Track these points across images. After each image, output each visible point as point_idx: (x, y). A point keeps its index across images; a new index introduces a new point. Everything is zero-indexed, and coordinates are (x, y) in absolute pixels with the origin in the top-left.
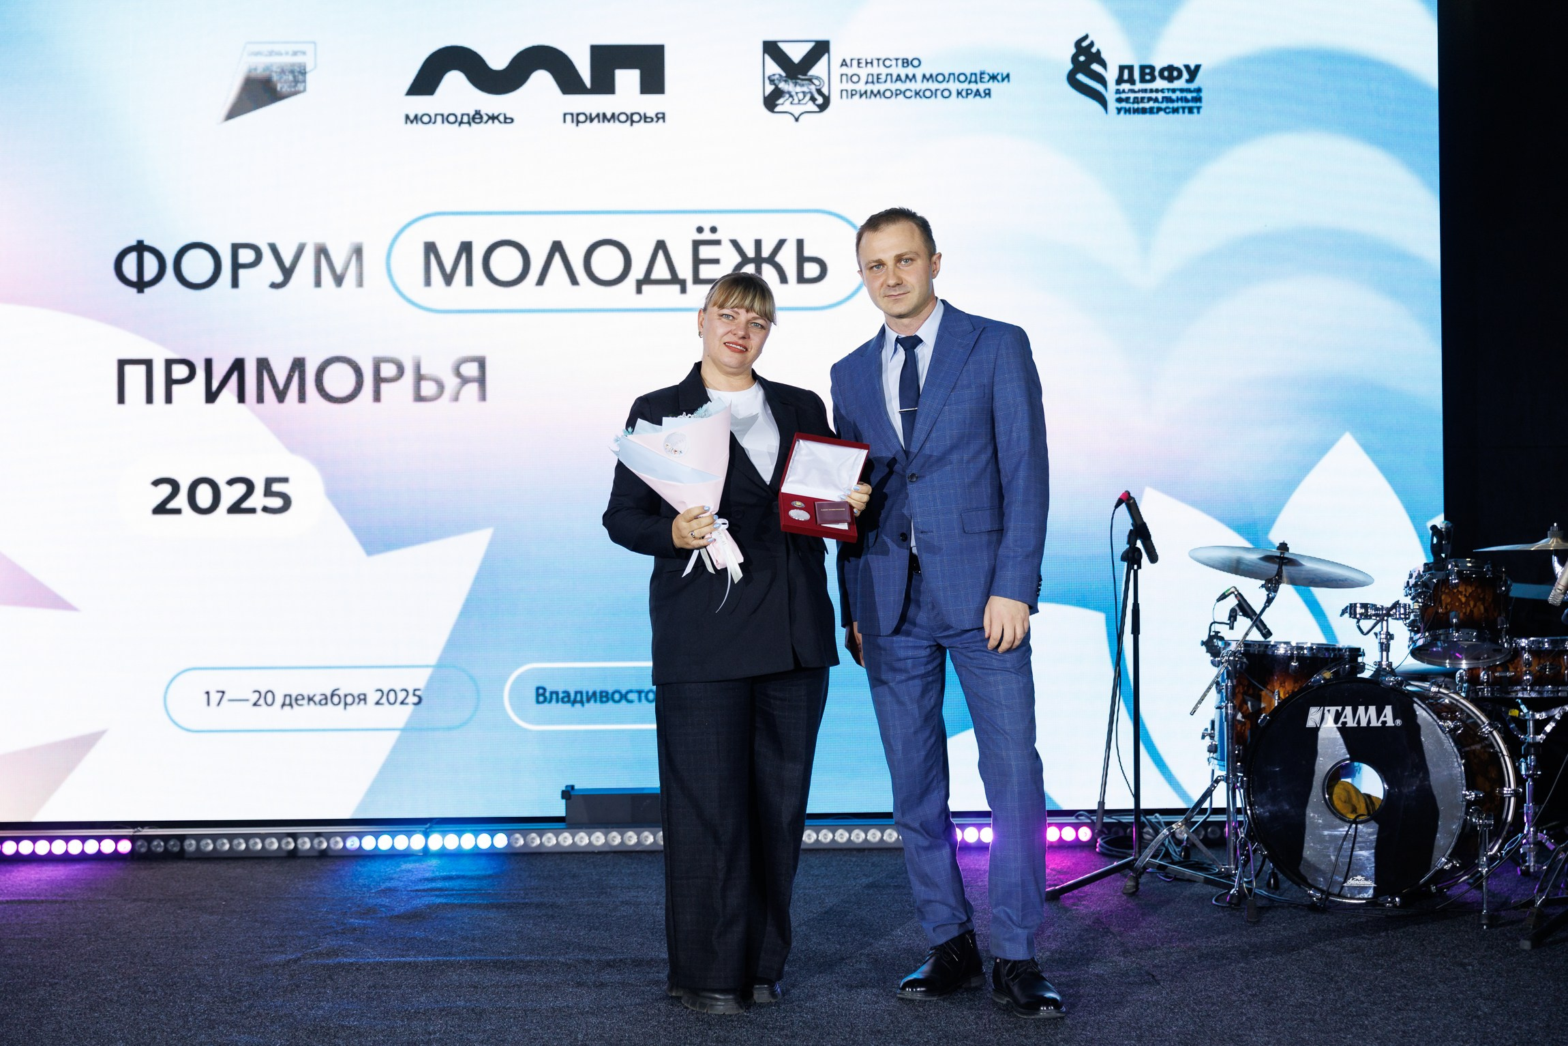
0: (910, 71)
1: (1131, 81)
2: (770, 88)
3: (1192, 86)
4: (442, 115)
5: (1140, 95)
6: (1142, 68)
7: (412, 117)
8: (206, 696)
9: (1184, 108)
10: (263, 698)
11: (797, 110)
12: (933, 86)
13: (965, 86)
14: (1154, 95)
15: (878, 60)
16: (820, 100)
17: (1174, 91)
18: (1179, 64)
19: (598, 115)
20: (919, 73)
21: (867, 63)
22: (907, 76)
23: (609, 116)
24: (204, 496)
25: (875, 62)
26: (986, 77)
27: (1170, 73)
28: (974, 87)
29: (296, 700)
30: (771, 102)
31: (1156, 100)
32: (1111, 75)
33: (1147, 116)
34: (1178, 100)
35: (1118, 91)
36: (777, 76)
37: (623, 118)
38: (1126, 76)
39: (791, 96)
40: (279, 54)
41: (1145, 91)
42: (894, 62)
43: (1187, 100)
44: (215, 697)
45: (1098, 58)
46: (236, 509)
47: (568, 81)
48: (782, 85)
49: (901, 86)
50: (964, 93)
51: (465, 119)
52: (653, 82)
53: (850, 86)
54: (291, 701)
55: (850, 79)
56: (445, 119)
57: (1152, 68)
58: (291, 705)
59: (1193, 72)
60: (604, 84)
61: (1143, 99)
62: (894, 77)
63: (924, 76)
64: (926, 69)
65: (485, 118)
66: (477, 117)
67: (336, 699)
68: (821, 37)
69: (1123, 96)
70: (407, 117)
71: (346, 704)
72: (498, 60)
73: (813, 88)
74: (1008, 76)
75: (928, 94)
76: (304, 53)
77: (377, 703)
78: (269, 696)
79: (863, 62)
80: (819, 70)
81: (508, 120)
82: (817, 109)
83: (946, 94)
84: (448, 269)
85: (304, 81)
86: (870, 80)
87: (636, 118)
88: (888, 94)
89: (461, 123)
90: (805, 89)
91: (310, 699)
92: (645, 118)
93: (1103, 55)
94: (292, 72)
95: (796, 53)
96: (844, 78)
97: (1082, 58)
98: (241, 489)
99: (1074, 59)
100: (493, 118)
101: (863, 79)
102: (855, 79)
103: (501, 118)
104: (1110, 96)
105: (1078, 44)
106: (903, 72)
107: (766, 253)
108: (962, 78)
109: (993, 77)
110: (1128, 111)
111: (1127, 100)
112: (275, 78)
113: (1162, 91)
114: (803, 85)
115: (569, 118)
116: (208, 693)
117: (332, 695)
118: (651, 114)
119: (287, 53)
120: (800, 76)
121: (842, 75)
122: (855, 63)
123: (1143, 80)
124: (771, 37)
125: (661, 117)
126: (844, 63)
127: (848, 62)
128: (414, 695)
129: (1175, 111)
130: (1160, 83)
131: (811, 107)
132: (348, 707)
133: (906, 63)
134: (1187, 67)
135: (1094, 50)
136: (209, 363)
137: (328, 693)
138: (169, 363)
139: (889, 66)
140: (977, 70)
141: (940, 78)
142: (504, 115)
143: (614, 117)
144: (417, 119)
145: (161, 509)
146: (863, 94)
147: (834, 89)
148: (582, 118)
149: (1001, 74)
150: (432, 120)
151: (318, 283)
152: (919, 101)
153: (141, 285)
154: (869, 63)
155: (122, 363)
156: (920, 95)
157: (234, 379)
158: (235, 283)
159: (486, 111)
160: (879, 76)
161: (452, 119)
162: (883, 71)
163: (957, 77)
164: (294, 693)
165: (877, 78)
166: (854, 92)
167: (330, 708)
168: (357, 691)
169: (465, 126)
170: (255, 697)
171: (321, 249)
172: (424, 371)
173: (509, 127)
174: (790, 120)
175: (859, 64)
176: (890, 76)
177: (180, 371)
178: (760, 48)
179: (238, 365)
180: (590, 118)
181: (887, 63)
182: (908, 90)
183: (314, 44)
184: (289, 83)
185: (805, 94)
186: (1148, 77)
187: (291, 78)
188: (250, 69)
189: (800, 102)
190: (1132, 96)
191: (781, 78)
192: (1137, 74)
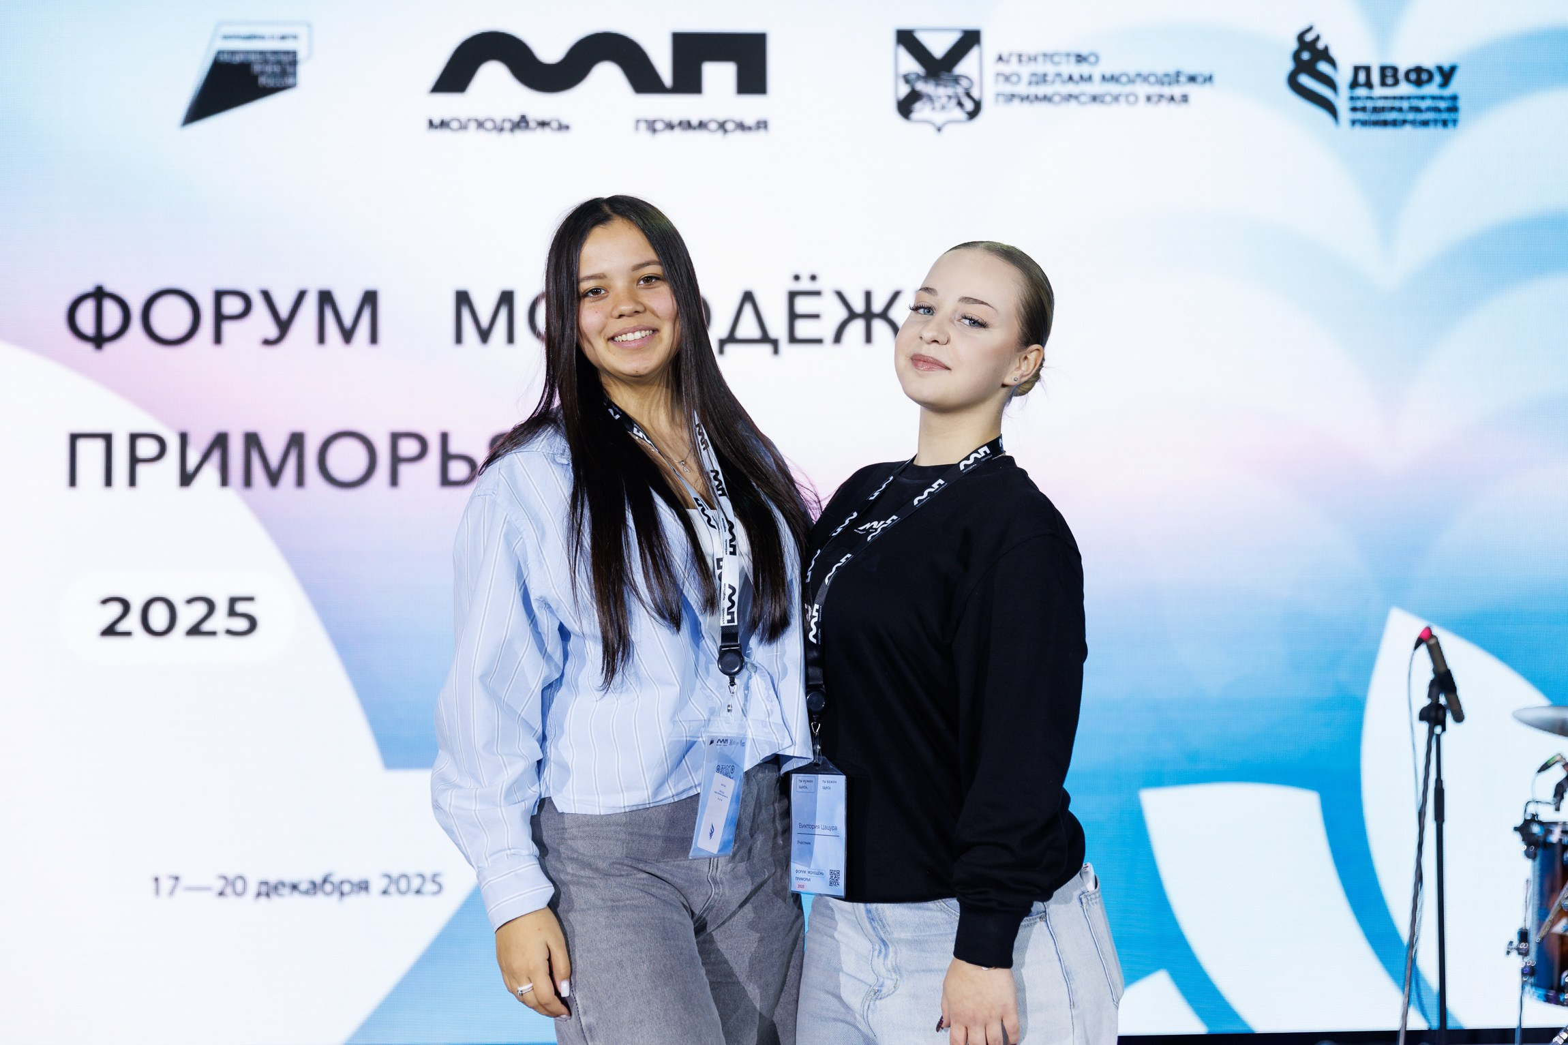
0: (1085, 69)
2: (904, 90)
3: (1447, 92)
4: (476, 120)
5: (1380, 104)
6: (1383, 69)
7: (437, 121)
8: (152, 885)
9: (1436, 121)
10: (231, 886)
11: (939, 118)
12: (1113, 88)
13: (1155, 90)
14: (1397, 104)
15: (1045, 55)
16: (969, 106)
17: (1423, 98)
18: (1429, 63)
19: (680, 123)
20: (1097, 72)
21: (1030, 59)
22: (1082, 77)
23: (695, 122)
24: (159, 617)
25: (1040, 59)
26: (1183, 79)
27: (1419, 76)
28: (1167, 91)
29: (276, 888)
30: (905, 107)
31: (1400, 110)
32: (1343, 77)
33: (1389, 131)
34: (1429, 109)
35: (1352, 98)
36: (913, 77)
37: (713, 126)
38: (1362, 77)
39: (930, 98)
40: (262, 38)
41: (1386, 98)
42: (1064, 59)
43: (1437, 110)
44: (166, 885)
45: (1325, 55)
46: (195, 631)
47: (642, 78)
48: (921, 86)
49: (1071, 88)
50: (1155, 99)
51: (507, 125)
52: (752, 79)
53: (1008, 89)
54: (269, 890)
55: (1007, 79)
56: (480, 125)
57: (1395, 70)
58: (268, 895)
59: (1447, 75)
60: (688, 81)
61: (1383, 109)
62: (1066, 77)
63: (1104, 78)
64: (1107, 67)
65: (532, 124)
66: (522, 123)
67: (328, 887)
68: (971, 26)
69: (1359, 104)
70: (431, 124)
71: (342, 894)
72: (550, 51)
73: (960, 91)
74: (1210, 78)
75: (1108, 99)
76: (295, 37)
77: (385, 892)
78: (239, 885)
79: (1024, 58)
80: (965, 67)
81: (563, 127)
82: (963, 116)
83: (1132, 99)
84: (485, 322)
85: (294, 74)
86: (1034, 79)
87: (730, 126)
88: (1057, 99)
89: (501, 130)
90: (950, 91)
91: (294, 887)
92: (741, 126)
93: (1333, 53)
95: (938, 46)
96: (1001, 79)
98: (200, 609)
99: (1296, 56)
100: (543, 124)
101: (1025, 78)
102: (1014, 79)
103: (555, 125)
104: (1342, 102)
105: (1301, 37)
106: (1077, 70)
107: (877, 307)
108: (1152, 79)
109: (1192, 79)
110: (1364, 123)
111: (1364, 109)
112: (257, 68)
113: (1409, 98)
114: (945, 86)
115: (643, 126)
116: (157, 880)
117: (325, 881)
118: (750, 121)
119: (272, 37)
120: (944, 76)
121: (998, 74)
122: (1014, 59)
123: (1384, 83)
124: (906, 25)
125: (762, 125)
126: (1000, 58)
127: (1004, 57)
128: (434, 881)
129: (1425, 123)
130: (1404, 89)
131: (959, 114)
132: (347, 899)
133: (1080, 59)
134: (1440, 69)
135: (1320, 45)
136: (184, 438)
137: (318, 879)
138: (134, 438)
139: (1058, 64)
140: (1171, 70)
141: (1124, 79)
142: (558, 121)
143: (702, 125)
144: (444, 124)
145: (110, 631)
146: (1025, 98)
147: (988, 91)
148: (659, 126)
149: (1201, 75)
150: (463, 127)
151: (321, 339)
152: (1096, 108)
153: (99, 340)
154: (1032, 59)
155: (74, 438)
156: (1098, 101)
157: (216, 457)
158: (218, 339)
159: (534, 115)
160: (1045, 75)
161: (489, 125)
162: (1050, 69)
163: (1146, 79)
164: (273, 879)
165: (1043, 79)
166: (1013, 96)
167: (320, 898)
168: (356, 877)
169: (506, 135)
170: (219, 884)
171: (326, 298)
172: (454, 448)
173: (562, 135)
174: (931, 130)
175: (1020, 61)
176: (1059, 75)
177: (147, 448)
178: (892, 38)
179: (221, 441)
180: (670, 126)
181: (1056, 59)
182: (1083, 94)
183: (309, 26)
184: (274, 75)
185: (950, 97)
186: (1390, 81)
187: (277, 69)
188: (219, 53)
189: (943, 108)
190: (1370, 104)
191: (919, 77)
192: (1376, 77)
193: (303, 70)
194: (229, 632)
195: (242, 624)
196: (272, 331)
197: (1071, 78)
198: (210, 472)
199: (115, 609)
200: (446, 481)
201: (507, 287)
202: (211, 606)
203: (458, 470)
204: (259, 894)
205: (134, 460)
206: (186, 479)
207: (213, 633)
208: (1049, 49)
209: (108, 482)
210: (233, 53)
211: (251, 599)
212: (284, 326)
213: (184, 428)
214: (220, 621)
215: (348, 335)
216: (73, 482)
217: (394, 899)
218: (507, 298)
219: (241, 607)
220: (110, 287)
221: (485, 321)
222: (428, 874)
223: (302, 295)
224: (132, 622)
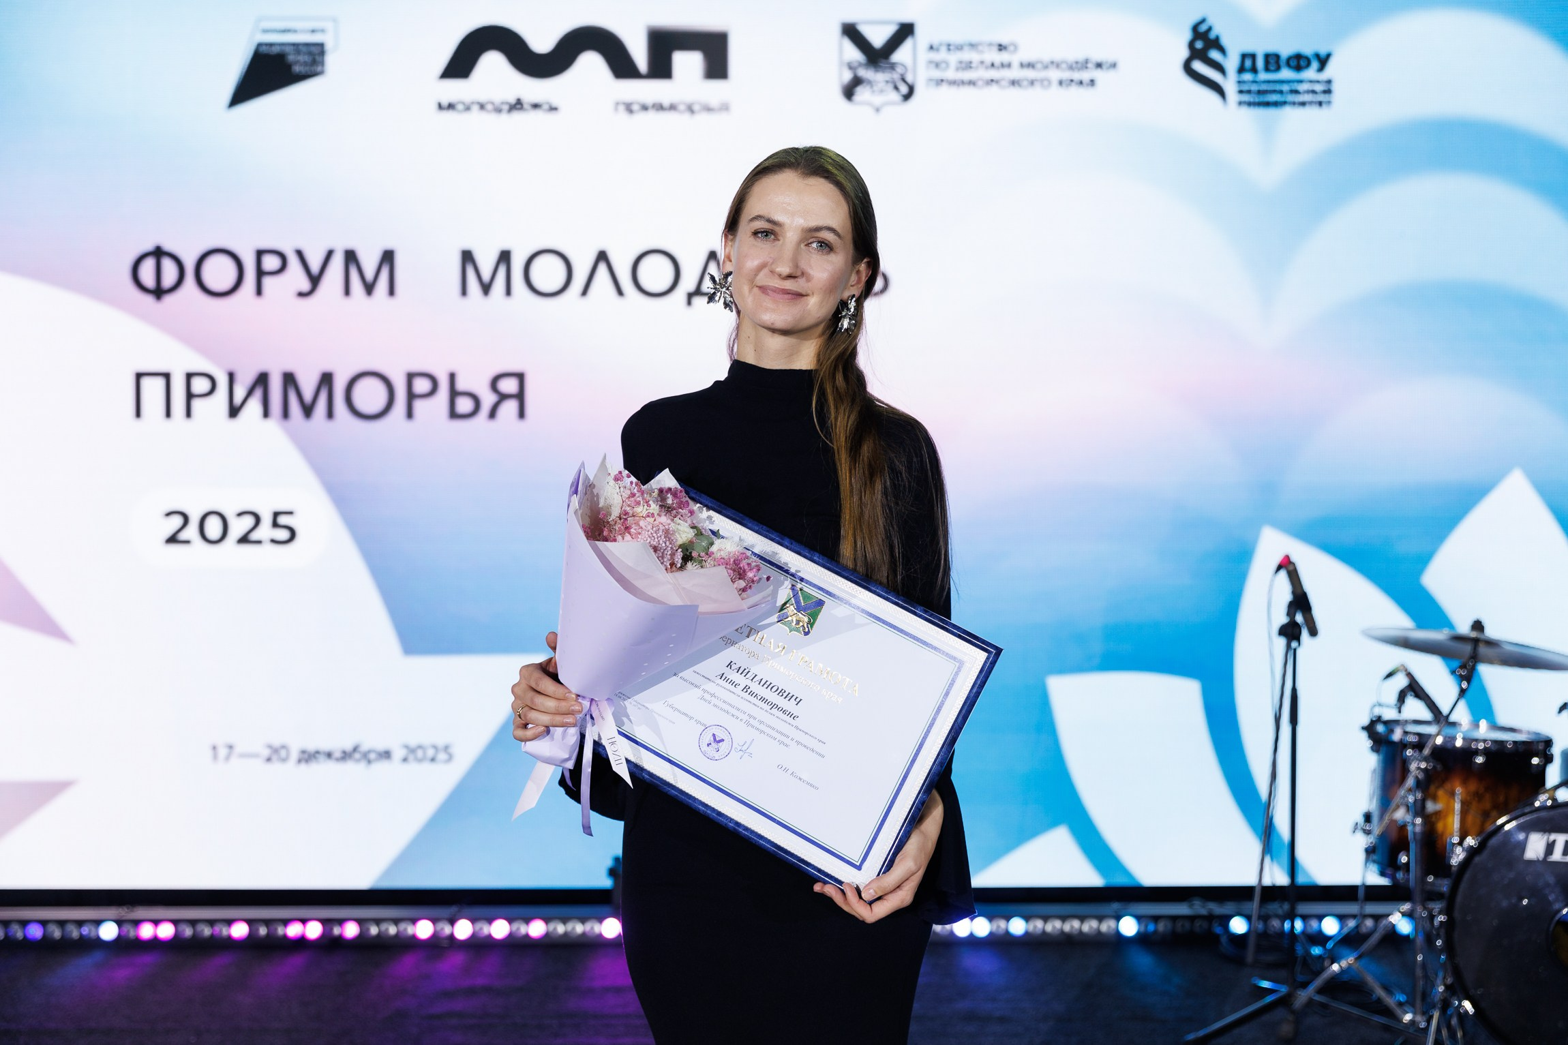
0: (1005, 57)
1: (1254, 70)
2: (847, 76)
3: (1323, 76)
4: (478, 103)
5: (1264, 87)
6: (1267, 56)
7: (445, 104)
8: (209, 753)
9: (1311, 103)
10: (276, 753)
11: (878, 100)
12: (1030, 74)
13: (1066, 75)
14: (1278, 87)
15: (971, 45)
16: (904, 89)
17: (1301, 81)
18: (1308, 51)
19: (654, 106)
20: (1015, 59)
21: (957, 48)
22: (1002, 64)
23: (666, 105)
24: (213, 527)
25: (966, 48)
26: (1090, 65)
27: (1299, 62)
28: (1077, 76)
29: (314, 756)
30: (849, 92)
31: (1281, 92)
32: (1231, 63)
34: (1308, 92)
35: (1239, 82)
36: (856, 64)
37: (682, 108)
38: (1248, 63)
39: (870, 83)
40: (295, 31)
41: (1269, 82)
42: (987, 48)
43: (1314, 92)
44: (223, 752)
45: (1216, 44)
46: (244, 540)
47: (622, 65)
48: (863, 73)
49: (993, 74)
50: (1066, 83)
51: (506, 107)
52: (717, 68)
53: (937, 74)
54: (308, 757)
55: (937, 65)
56: (482, 107)
57: (1277, 56)
58: (307, 761)
59: (1323, 61)
60: (661, 68)
61: (1266, 92)
62: (988, 62)
63: (1021, 64)
64: (1025, 55)
65: (525, 106)
66: (517, 105)
67: (357, 756)
68: (906, 19)
69: (1245, 88)
70: (440, 107)
71: (369, 761)
72: (542, 42)
73: (896, 76)
74: (1115, 65)
75: (1025, 83)
76: (323, 31)
77: (405, 760)
78: (283, 753)
79: (951, 48)
80: (901, 55)
81: (553, 109)
82: (898, 98)
83: (1046, 83)
85: (322, 63)
86: (961, 66)
87: (696, 108)
88: (980, 83)
89: (500, 111)
90: (887, 76)
91: (329, 755)
92: (708, 109)
93: (1225, 41)
94: (310, 53)
95: (878, 37)
96: (932, 66)
97: (1199, 45)
98: (248, 521)
99: (1191, 45)
100: (536, 106)
101: (953, 65)
102: (943, 65)
103: (546, 107)
104: (1230, 85)
105: (1195, 29)
106: (999, 57)
108: (1064, 66)
109: (1099, 65)
110: (1250, 104)
111: (1249, 92)
112: (291, 58)
113: (1289, 82)
114: (883, 72)
115: (622, 108)
116: (214, 748)
117: (355, 749)
118: (714, 103)
119: (304, 31)
120: (883, 63)
121: (929, 62)
122: (944, 49)
123: (1267, 69)
124: (850, 18)
125: (725, 108)
126: (931, 48)
127: (935, 47)
128: (445, 751)
129: (1303, 104)
130: (1286, 73)
131: (895, 97)
132: (371, 765)
133: (1001, 48)
134: (1317, 56)
135: (1212, 35)
136: (231, 377)
137: (348, 746)
138: (189, 376)
139: (982, 52)
140: (1081, 57)
141: (1039, 66)
142: (548, 103)
143: (673, 107)
144: (451, 106)
145: (173, 540)
146: (953, 83)
147: (921, 77)
148: (635, 107)
149: (1107, 62)
150: (468, 108)
151: (347, 292)
152: (1014, 92)
153: (159, 292)
154: (960, 48)
155: (139, 376)
156: (1016, 85)
157: (258, 393)
158: (259, 291)
159: (528, 98)
160: (971, 62)
161: (489, 107)
162: (974, 56)
163: (1056, 65)
164: (311, 747)
165: (968, 66)
166: (942, 81)
167: (350, 767)
168: (381, 746)
169: (504, 117)
170: (266, 752)
171: (351, 257)
172: (461, 385)
173: (552, 116)
174: (869, 111)
175: (949, 50)
176: (982, 62)
177: (200, 385)
178: (837, 30)
179: (262, 380)
180: (645, 108)
181: (980, 48)
182: (1003, 79)
183: (335, 20)
184: (305, 64)
185: (887, 82)
186: (1272, 68)
187: (306, 58)
188: (260, 45)
189: (882, 91)
190: (1254, 88)
191: (860, 65)
192: (1260, 63)
193: (331, 60)
194: (273, 541)
195: (283, 535)
196: (305, 285)
197: (993, 65)
198: (254, 406)
199: (177, 521)
200: (454, 414)
201: (505, 247)
202: (258, 519)
203: (464, 405)
204: (300, 761)
205: (190, 396)
206: (234, 411)
207: (259, 542)
208: (974, 39)
209: (168, 414)
210: (271, 45)
211: (291, 513)
212: (315, 280)
213: (233, 367)
214: (265, 531)
215: (369, 288)
216: (138, 414)
217: (413, 767)
218: (505, 257)
219: (282, 520)
220: (168, 246)
221: (486, 276)
222: (441, 743)
223: (330, 254)
224: (191, 532)
